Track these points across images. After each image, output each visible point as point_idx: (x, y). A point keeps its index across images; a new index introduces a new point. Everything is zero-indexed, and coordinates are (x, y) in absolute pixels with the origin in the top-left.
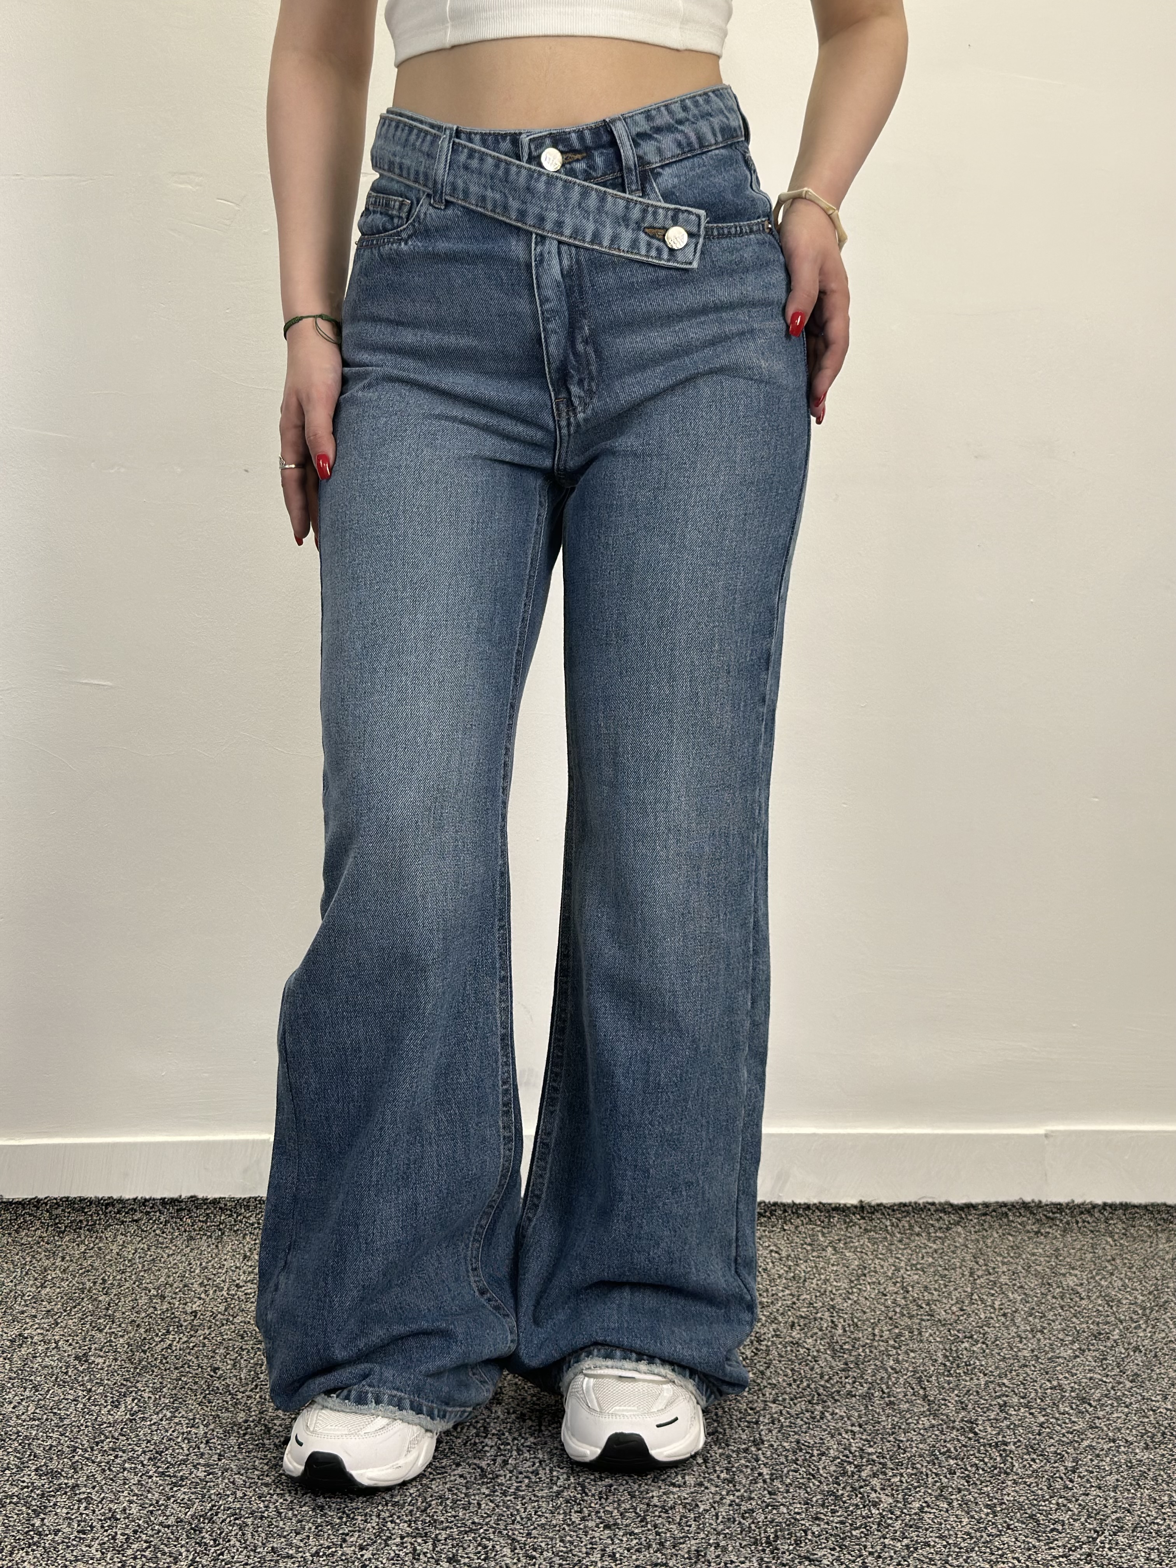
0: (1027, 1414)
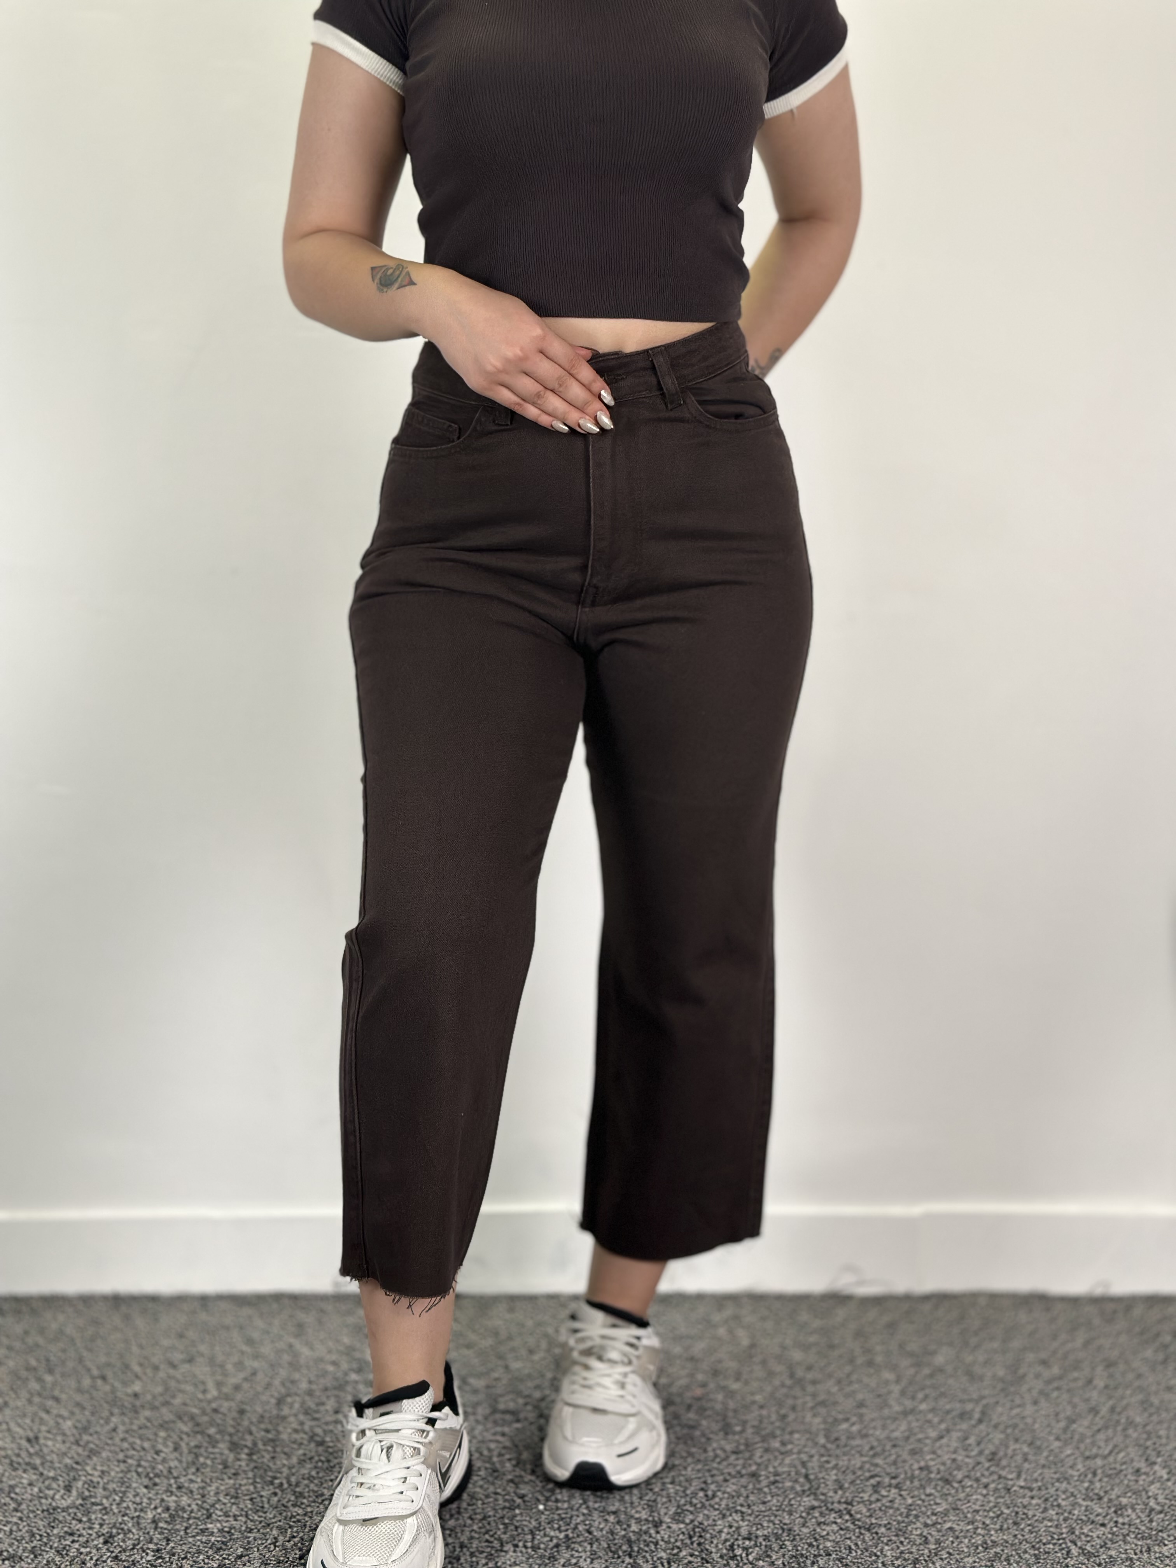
0: (896, 1496)
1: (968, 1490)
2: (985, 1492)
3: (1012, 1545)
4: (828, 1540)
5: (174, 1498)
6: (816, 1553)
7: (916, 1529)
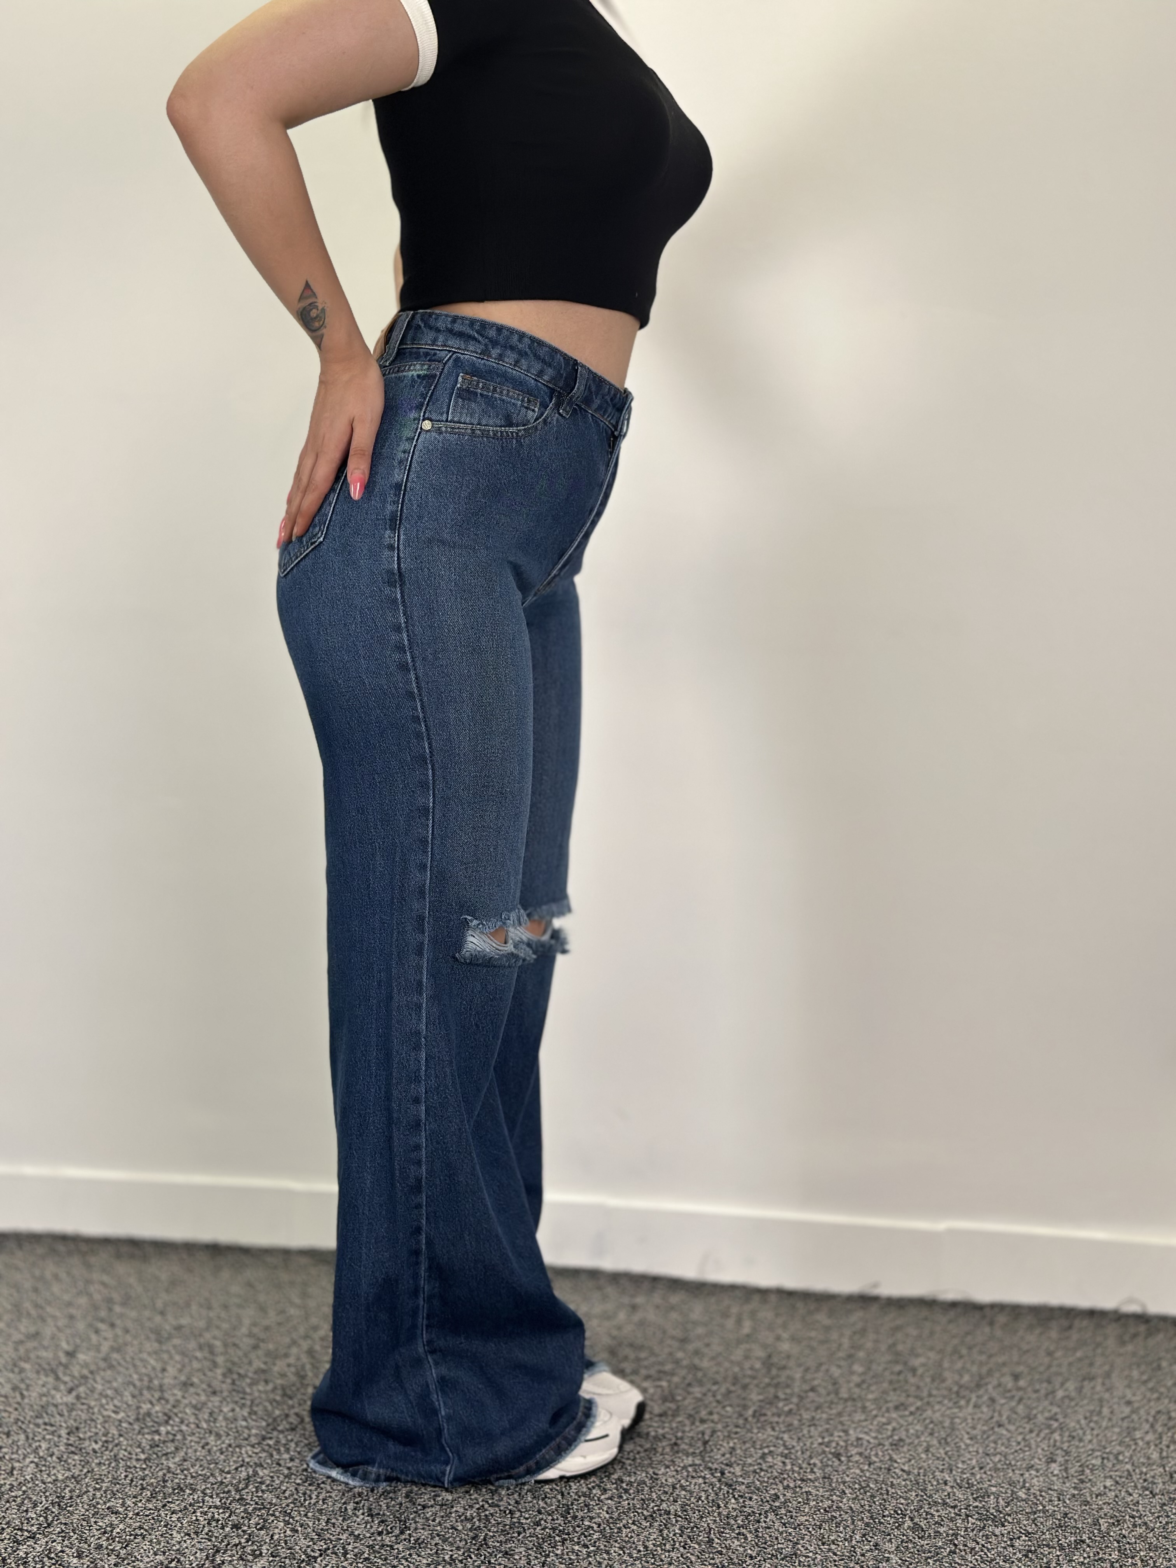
1: (851, 1464)
2: (866, 1467)
3: (853, 1512)
4: (685, 1490)
5: (149, 1406)
6: (665, 1499)
7: (774, 1489)
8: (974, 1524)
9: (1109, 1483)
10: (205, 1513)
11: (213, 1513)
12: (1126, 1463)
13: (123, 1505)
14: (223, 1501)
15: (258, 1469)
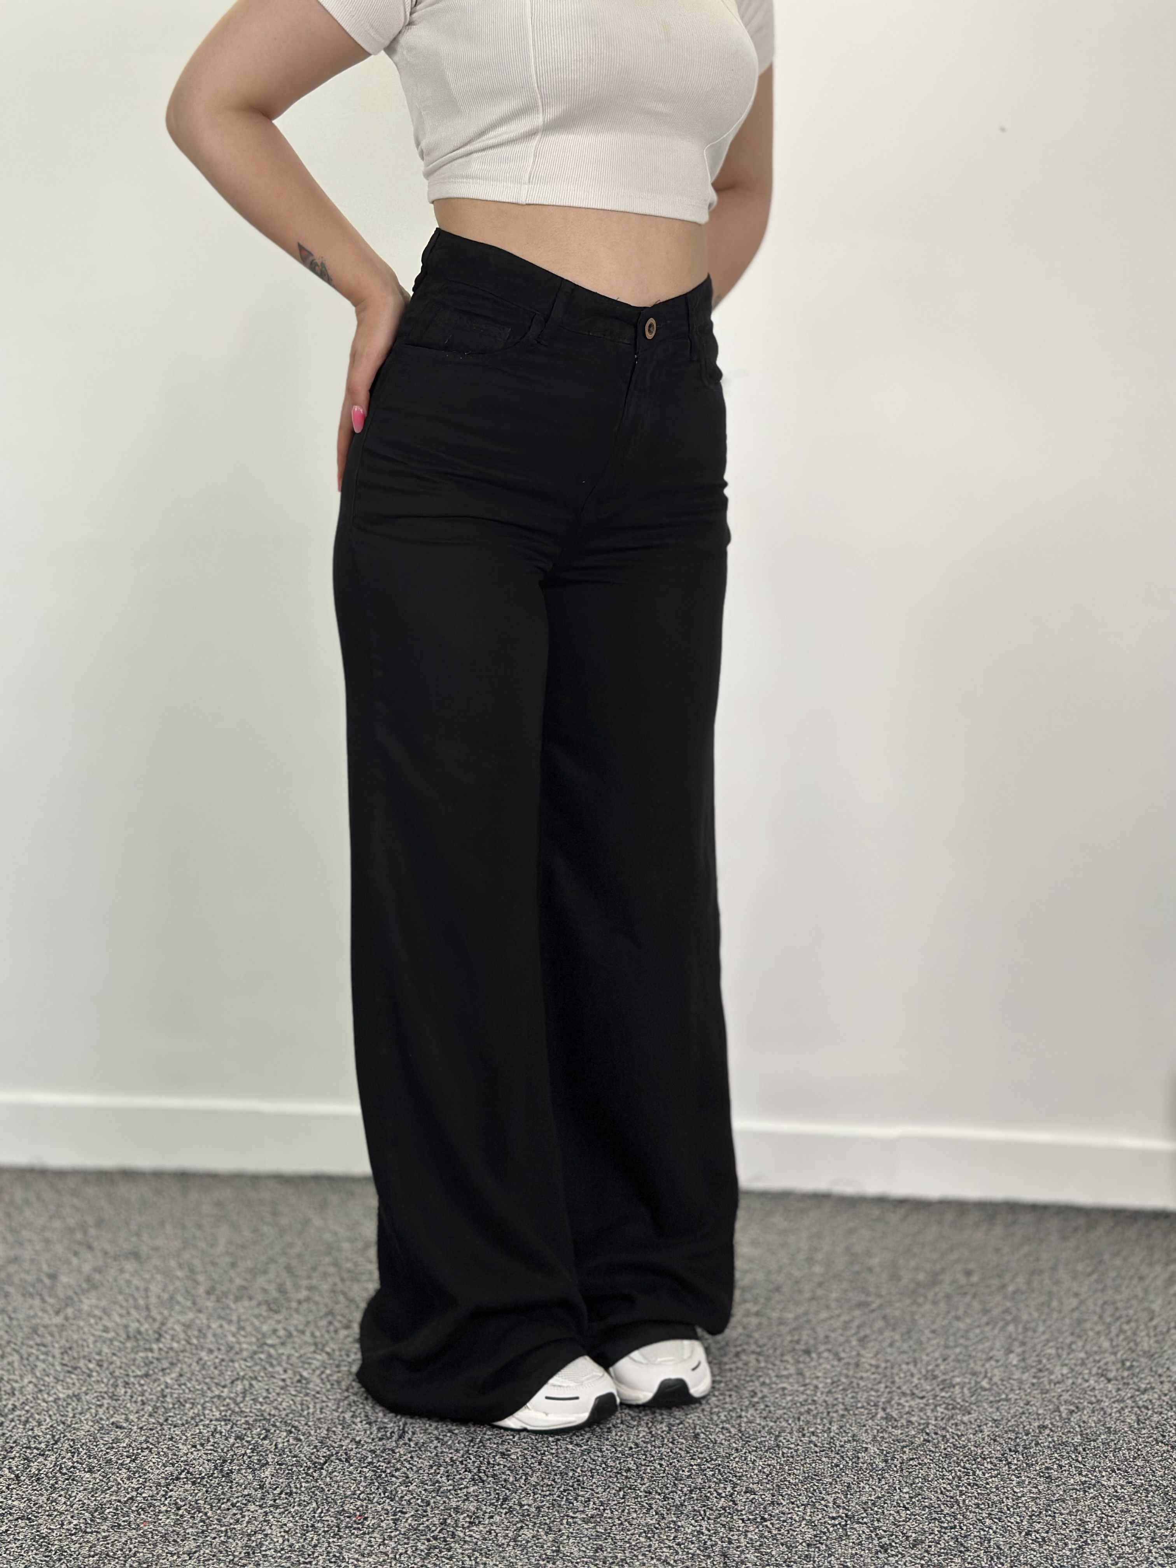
8: (942, 1413)
9: (1065, 1371)
10: (207, 1426)
11: (215, 1425)
12: (1081, 1351)
13: (127, 1420)
14: (223, 1414)
15: (254, 1382)
